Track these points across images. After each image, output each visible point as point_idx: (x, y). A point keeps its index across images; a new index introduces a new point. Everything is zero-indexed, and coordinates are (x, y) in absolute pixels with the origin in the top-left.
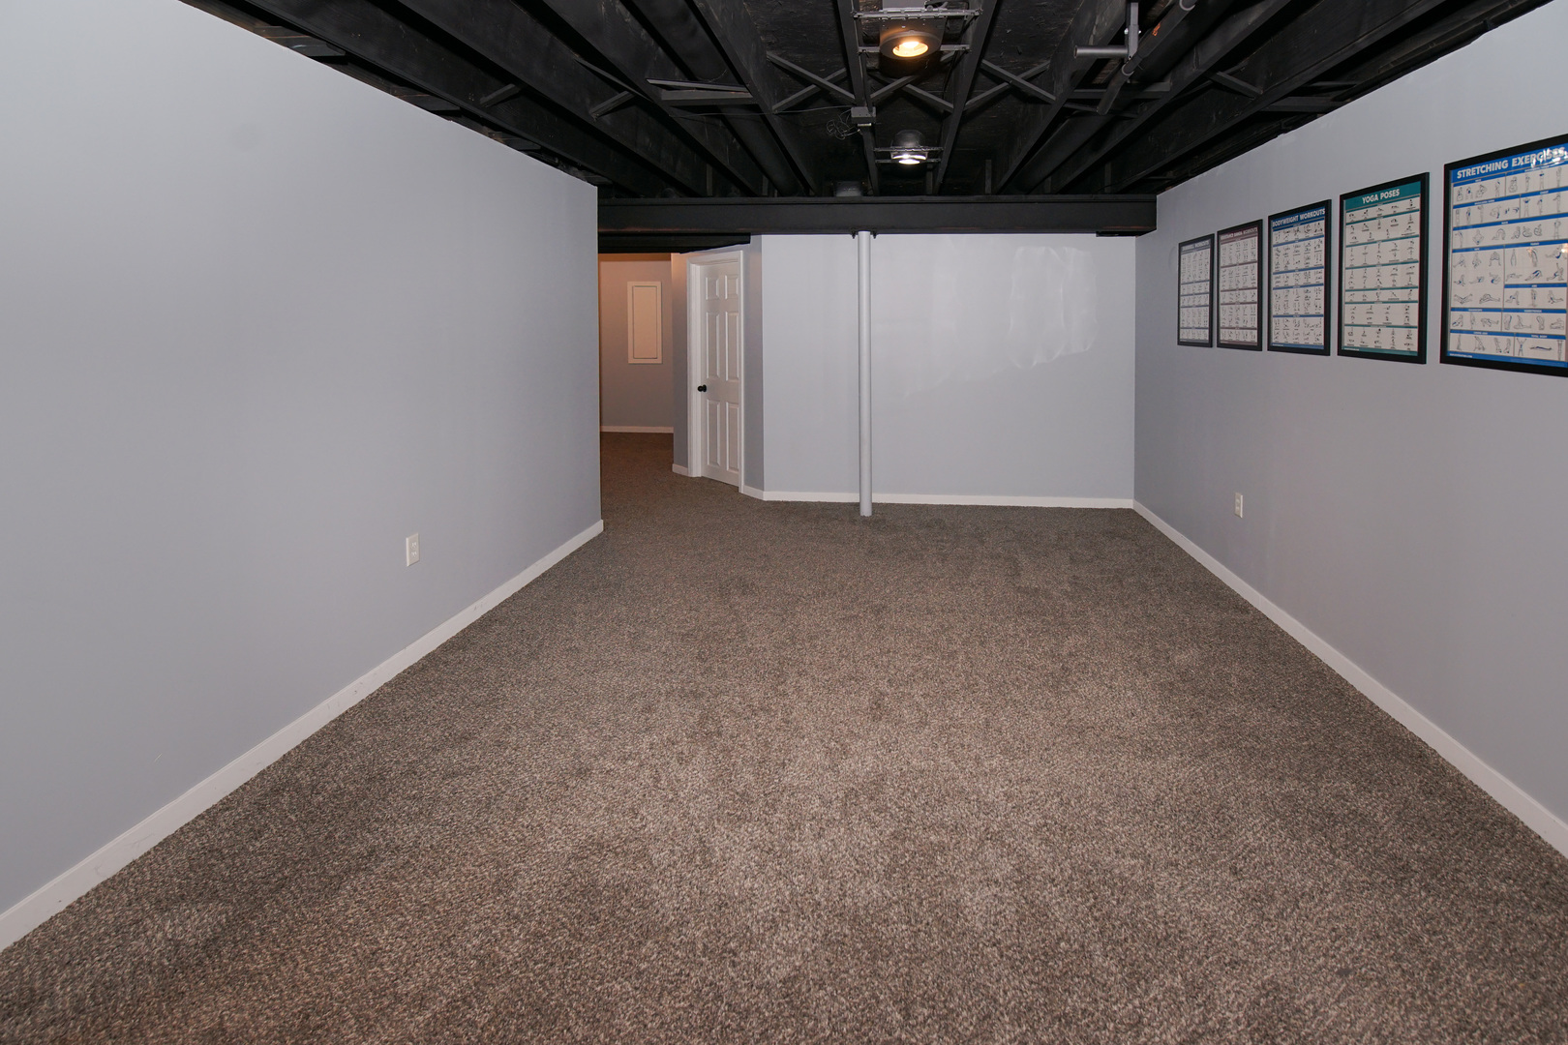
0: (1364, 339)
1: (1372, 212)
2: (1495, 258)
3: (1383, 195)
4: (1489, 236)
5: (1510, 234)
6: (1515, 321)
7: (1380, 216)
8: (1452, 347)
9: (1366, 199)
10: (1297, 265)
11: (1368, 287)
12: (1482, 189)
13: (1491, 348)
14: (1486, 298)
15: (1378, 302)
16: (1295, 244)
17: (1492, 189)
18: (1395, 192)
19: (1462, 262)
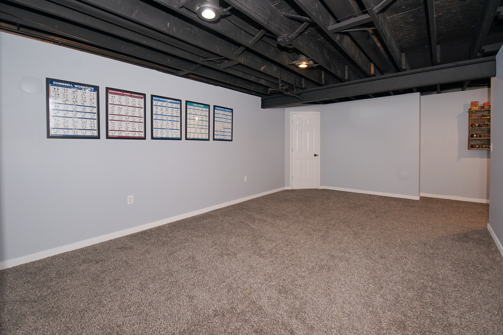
0: (194, 136)
1: (196, 108)
2: (222, 123)
3: (199, 105)
4: (221, 120)
5: (224, 120)
6: (225, 134)
7: (198, 109)
8: (215, 138)
9: (194, 104)
10: (167, 114)
11: (195, 124)
12: (220, 112)
13: (221, 138)
14: (221, 130)
15: (198, 128)
16: (166, 108)
17: (222, 112)
18: (202, 106)
19: (217, 123)
